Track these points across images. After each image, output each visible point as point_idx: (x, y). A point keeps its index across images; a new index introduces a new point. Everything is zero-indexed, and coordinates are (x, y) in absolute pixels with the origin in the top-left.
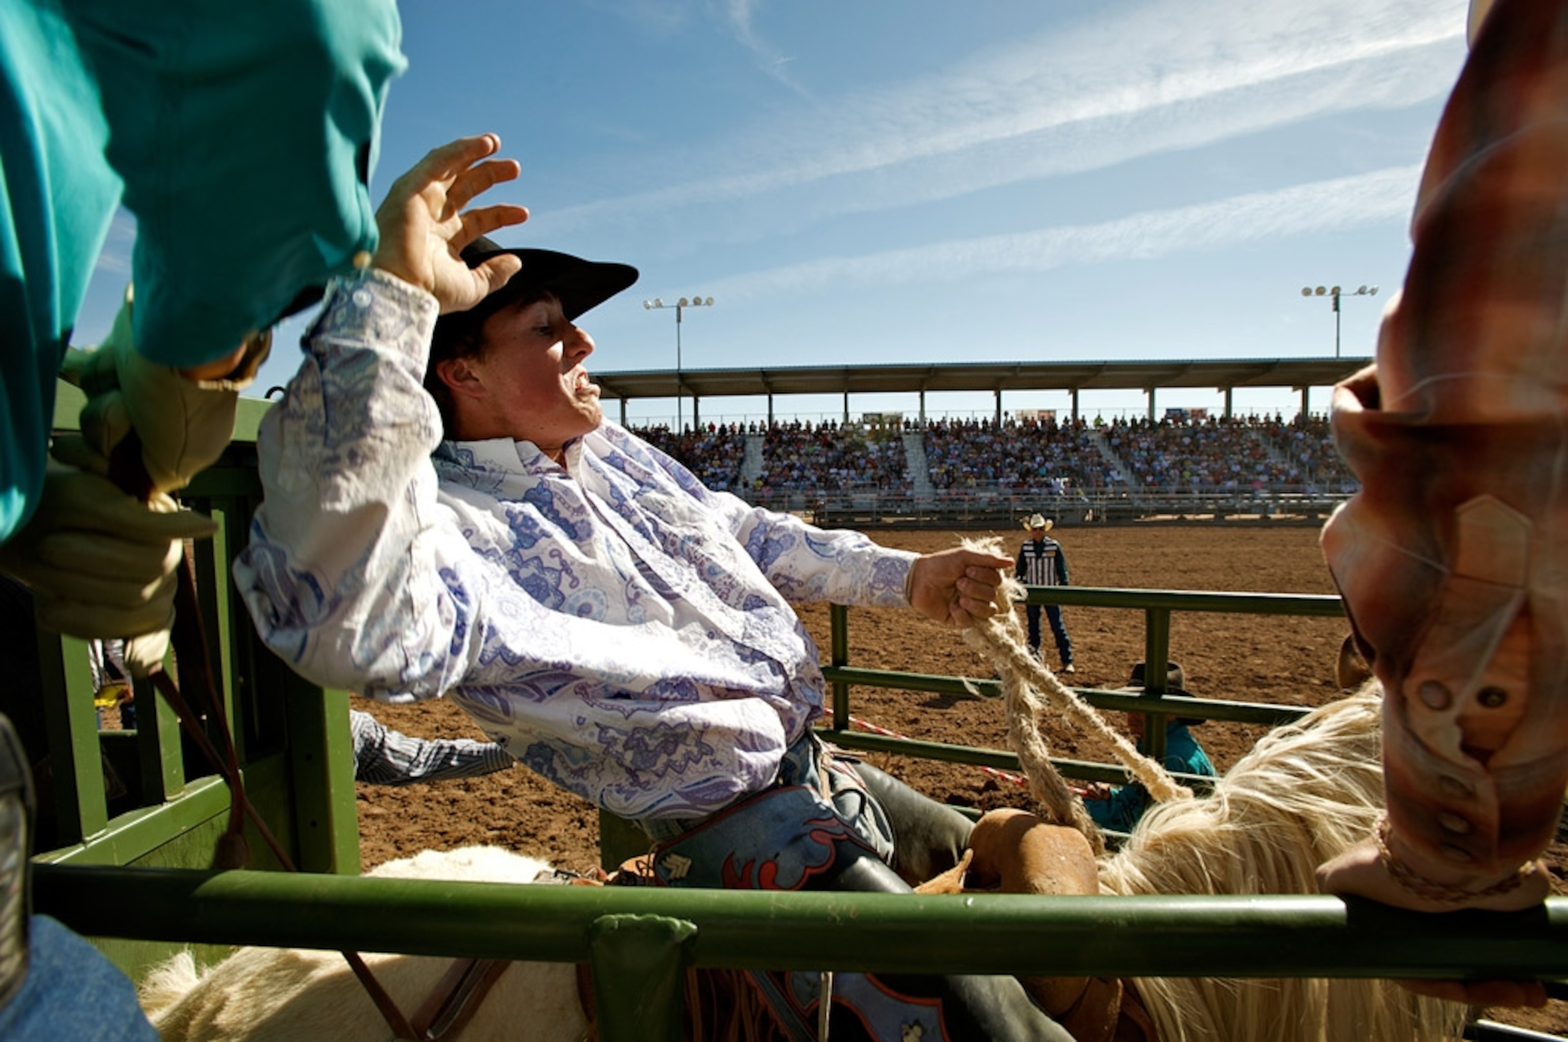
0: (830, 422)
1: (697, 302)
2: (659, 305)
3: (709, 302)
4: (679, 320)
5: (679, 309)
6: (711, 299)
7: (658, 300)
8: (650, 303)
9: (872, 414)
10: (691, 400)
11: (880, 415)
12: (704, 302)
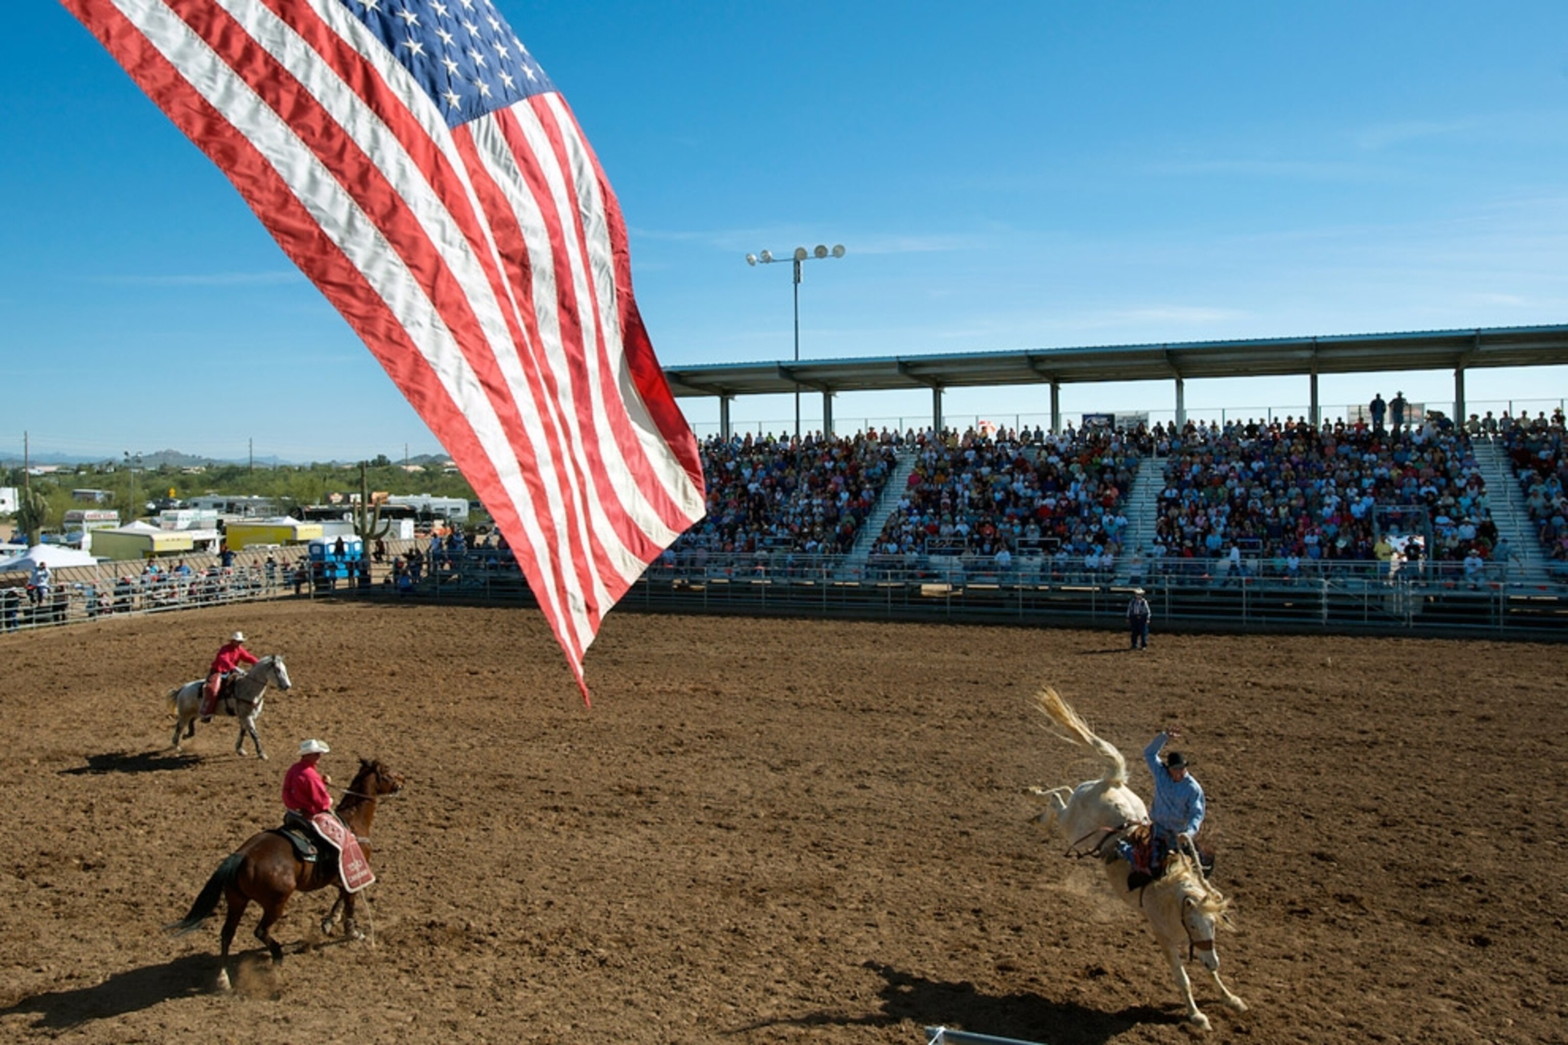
0: (1032, 430)
1: (821, 252)
2: (767, 259)
3: (839, 252)
4: (797, 280)
5: (797, 263)
6: (842, 248)
7: (765, 252)
8: (754, 257)
9: (1097, 416)
11: (1111, 417)
12: (830, 252)
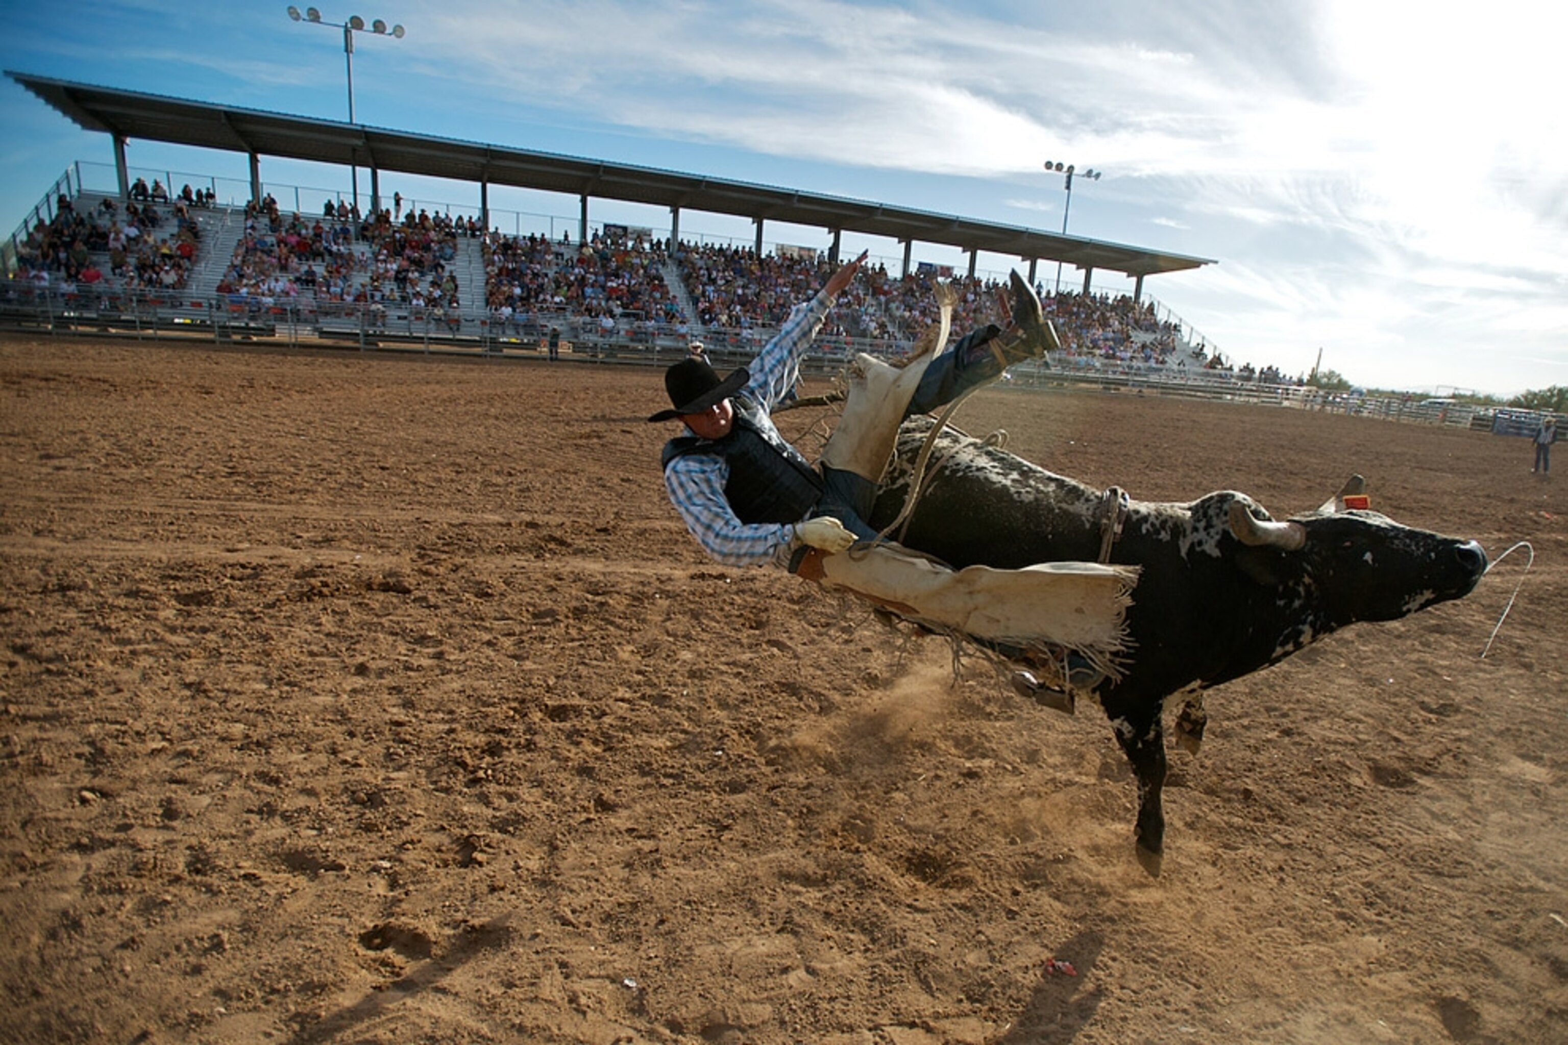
1: (379, 27)
2: (314, 16)
3: (398, 32)
5: (347, 32)
10: (368, 171)
12: (389, 30)
